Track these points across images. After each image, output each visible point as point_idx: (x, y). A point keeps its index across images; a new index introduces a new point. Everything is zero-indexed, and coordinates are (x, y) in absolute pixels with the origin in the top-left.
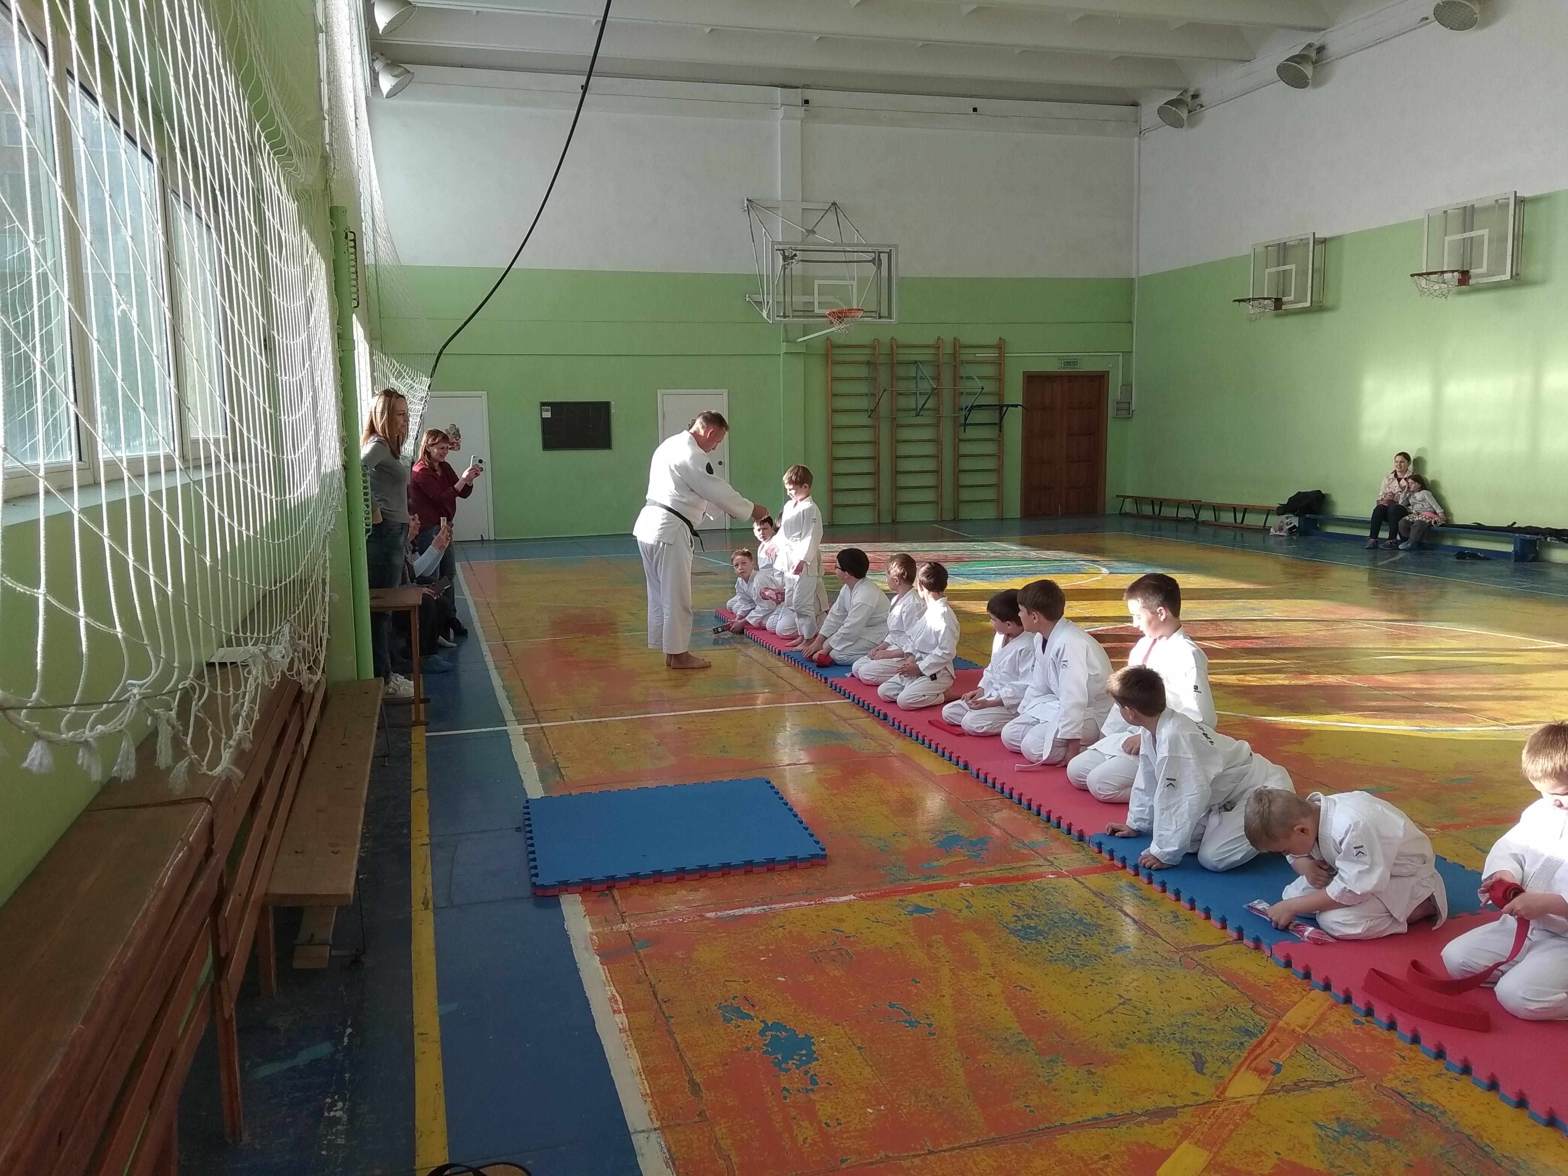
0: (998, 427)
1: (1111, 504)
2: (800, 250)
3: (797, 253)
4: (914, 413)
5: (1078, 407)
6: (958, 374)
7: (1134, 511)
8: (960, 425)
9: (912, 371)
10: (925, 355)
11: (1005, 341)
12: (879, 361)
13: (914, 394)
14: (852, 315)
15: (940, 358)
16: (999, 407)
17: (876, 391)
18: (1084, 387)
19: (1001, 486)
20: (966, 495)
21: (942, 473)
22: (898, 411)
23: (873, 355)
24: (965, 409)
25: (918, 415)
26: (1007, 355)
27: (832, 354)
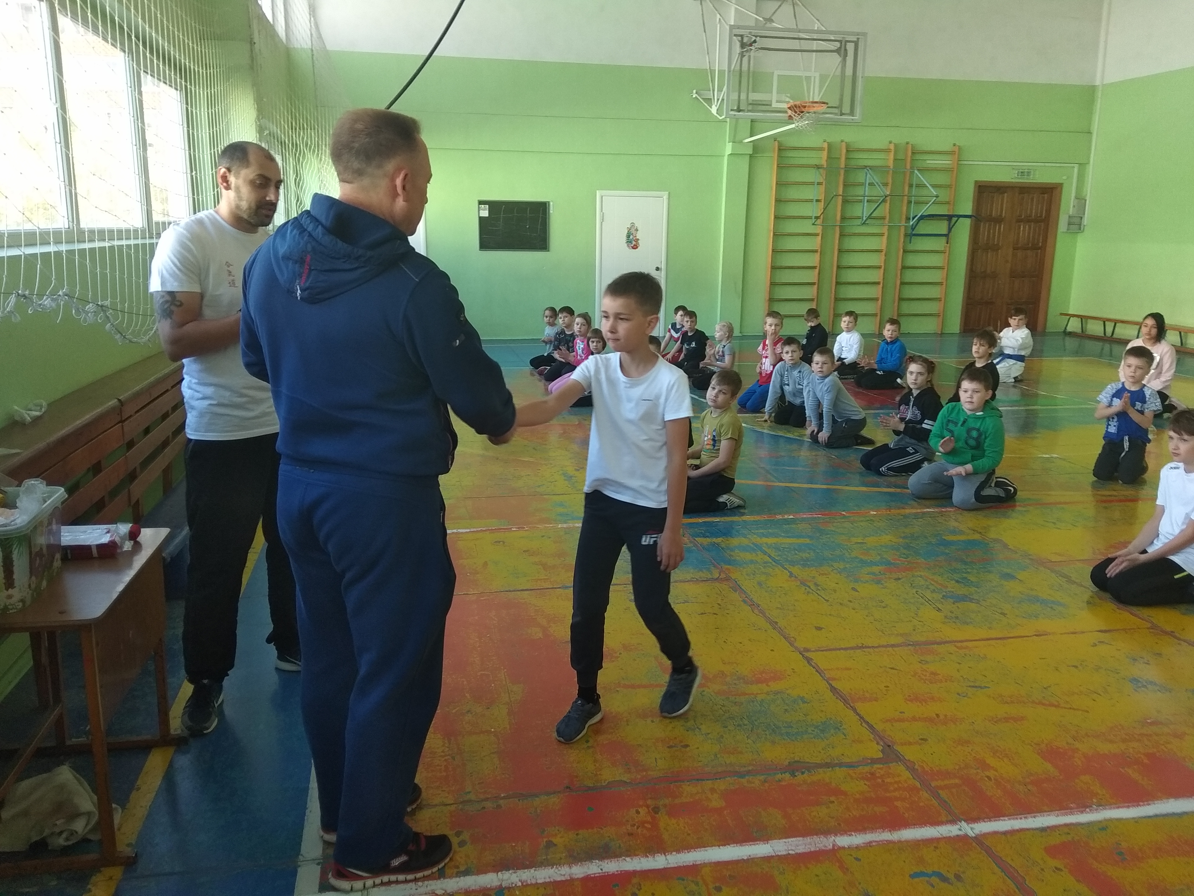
0: (944, 239)
1: (1054, 322)
2: (761, 37)
3: (758, 39)
5: (1028, 220)
6: (907, 181)
7: (1079, 331)
8: (906, 235)
9: (860, 177)
10: (876, 160)
11: (960, 148)
12: (827, 165)
13: (861, 201)
14: (815, 109)
15: (891, 163)
16: (949, 217)
17: (822, 197)
18: (1035, 200)
19: (943, 299)
20: (907, 308)
21: (884, 284)
22: (843, 218)
23: (822, 158)
24: (913, 219)
25: (864, 223)
26: (960, 162)
27: (779, 156)
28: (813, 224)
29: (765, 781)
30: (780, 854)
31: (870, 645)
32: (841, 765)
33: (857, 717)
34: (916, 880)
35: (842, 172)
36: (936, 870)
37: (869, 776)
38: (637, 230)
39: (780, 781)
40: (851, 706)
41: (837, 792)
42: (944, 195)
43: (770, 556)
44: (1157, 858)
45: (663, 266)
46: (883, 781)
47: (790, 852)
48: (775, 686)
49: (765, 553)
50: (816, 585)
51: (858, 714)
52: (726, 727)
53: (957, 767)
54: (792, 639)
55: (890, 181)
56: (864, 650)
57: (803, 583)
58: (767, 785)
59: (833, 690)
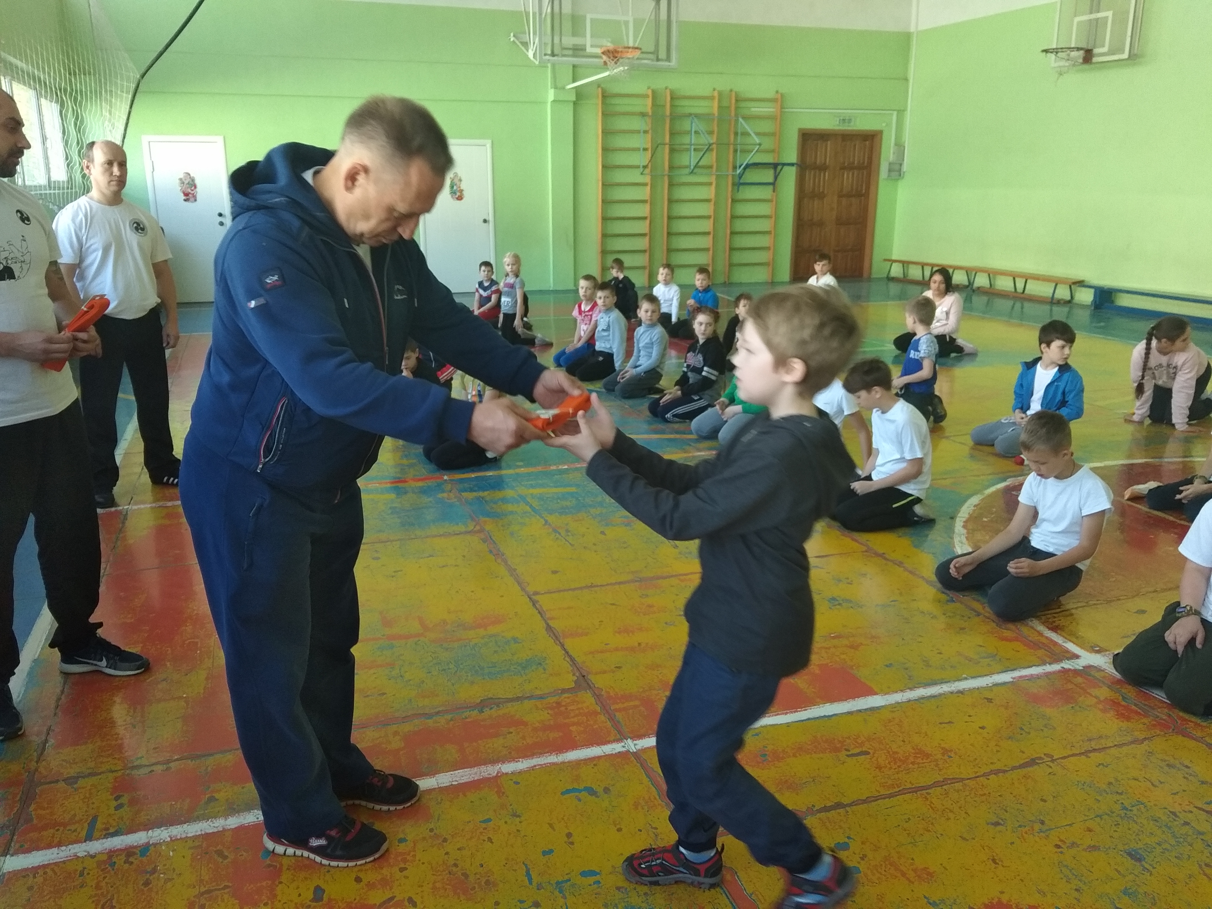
0: (771, 187)
1: (878, 269)
4: (687, 171)
5: (851, 168)
6: (732, 129)
7: (901, 276)
8: (734, 184)
9: (686, 125)
10: (701, 107)
11: (782, 95)
12: (652, 112)
13: (688, 150)
14: (630, 55)
15: (715, 111)
16: (775, 166)
17: (649, 145)
18: (857, 146)
19: (772, 248)
20: (739, 257)
21: (714, 234)
22: (671, 168)
23: (647, 106)
24: (740, 167)
25: (692, 172)
26: (783, 110)
27: (603, 103)
28: (642, 174)
29: (452, 720)
30: (442, 785)
31: (599, 584)
32: (530, 698)
33: (564, 652)
34: (567, 796)
35: (668, 121)
36: (589, 785)
37: (554, 705)
38: (460, 180)
39: (466, 718)
40: (560, 643)
41: (521, 723)
42: (768, 143)
43: (531, 506)
44: (796, 757)
45: (491, 218)
46: (566, 709)
47: (453, 783)
48: (493, 630)
49: (527, 503)
50: (567, 531)
51: (565, 650)
52: (430, 672)
53: (641, 690)
54: (526, 584)
55: (716, 129)
56: (593, 589)
57: (555, 531)
58: (452, 722)
59: (549, 628)
